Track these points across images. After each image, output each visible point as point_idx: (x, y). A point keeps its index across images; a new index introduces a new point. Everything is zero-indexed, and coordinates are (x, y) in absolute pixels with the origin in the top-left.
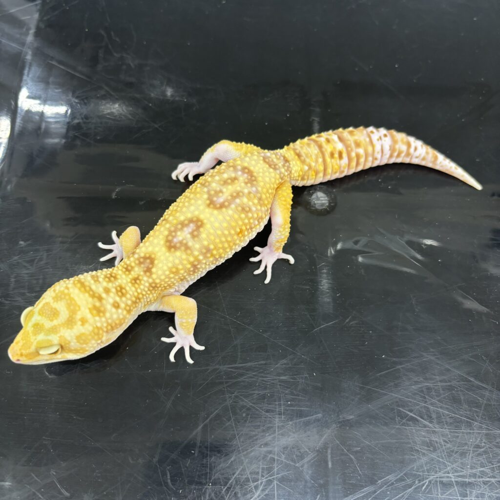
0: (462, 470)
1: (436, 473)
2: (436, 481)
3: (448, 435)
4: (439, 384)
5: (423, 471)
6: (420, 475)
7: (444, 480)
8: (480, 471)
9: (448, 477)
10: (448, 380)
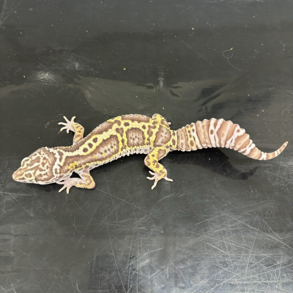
0: (242, 277)
1: (227, 279)
2: (228, 284)
3: (234, 258)
4: (230, 229)
5: (220, 278)
6: (218, 280)
7: (232, 283)
8: (252, 277)
9: (234, 281)
10: (235, 227)
